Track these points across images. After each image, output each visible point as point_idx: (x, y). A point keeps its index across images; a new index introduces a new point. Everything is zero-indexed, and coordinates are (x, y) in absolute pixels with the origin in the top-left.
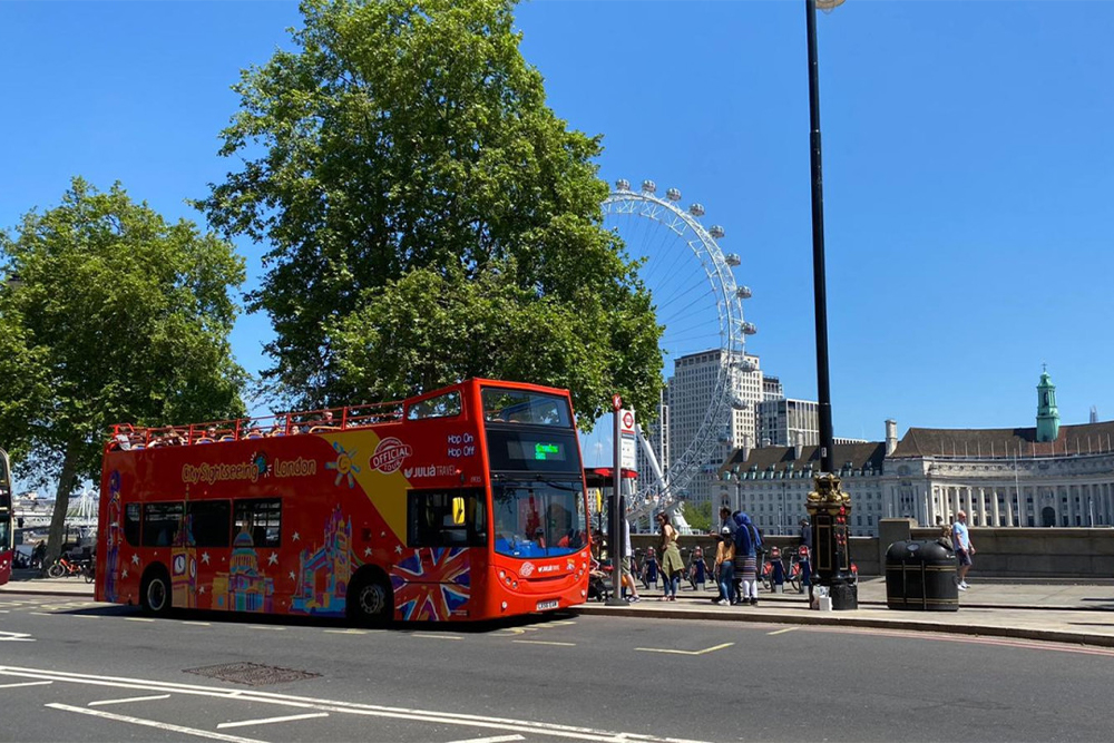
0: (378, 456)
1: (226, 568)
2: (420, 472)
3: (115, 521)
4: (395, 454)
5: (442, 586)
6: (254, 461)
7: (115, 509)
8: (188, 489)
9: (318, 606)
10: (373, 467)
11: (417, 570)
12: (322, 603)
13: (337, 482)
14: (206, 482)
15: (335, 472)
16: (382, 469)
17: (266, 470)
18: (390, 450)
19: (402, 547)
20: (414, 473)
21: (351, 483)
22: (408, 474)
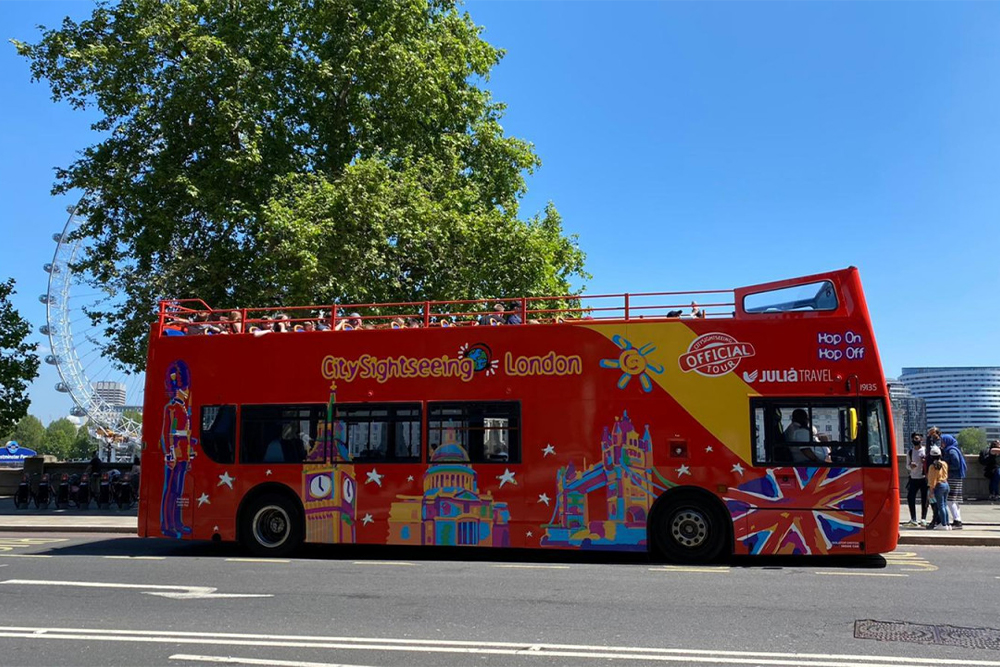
0: (695, 355)
1: (417, 490)
2: (770, 376)
3: (181, 427)
4: (724, 353)
5: (816, 514)
6: (466, 354)
7: (179, 411)
8: (333, 387)
9: (595, 538)
10: (686, 367)
11: (772, 493)
12: (602, 532)
13: (622, 383)
14: (373, 381)
15: (619, 373)
16: (704, 370)
17: (488, 366)
18: (716, 348)
19: (743, 464)
20: (760, 376)
21: (647, 385)
22: (749, 377)
